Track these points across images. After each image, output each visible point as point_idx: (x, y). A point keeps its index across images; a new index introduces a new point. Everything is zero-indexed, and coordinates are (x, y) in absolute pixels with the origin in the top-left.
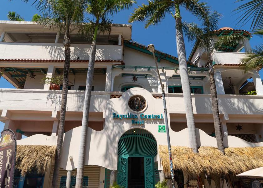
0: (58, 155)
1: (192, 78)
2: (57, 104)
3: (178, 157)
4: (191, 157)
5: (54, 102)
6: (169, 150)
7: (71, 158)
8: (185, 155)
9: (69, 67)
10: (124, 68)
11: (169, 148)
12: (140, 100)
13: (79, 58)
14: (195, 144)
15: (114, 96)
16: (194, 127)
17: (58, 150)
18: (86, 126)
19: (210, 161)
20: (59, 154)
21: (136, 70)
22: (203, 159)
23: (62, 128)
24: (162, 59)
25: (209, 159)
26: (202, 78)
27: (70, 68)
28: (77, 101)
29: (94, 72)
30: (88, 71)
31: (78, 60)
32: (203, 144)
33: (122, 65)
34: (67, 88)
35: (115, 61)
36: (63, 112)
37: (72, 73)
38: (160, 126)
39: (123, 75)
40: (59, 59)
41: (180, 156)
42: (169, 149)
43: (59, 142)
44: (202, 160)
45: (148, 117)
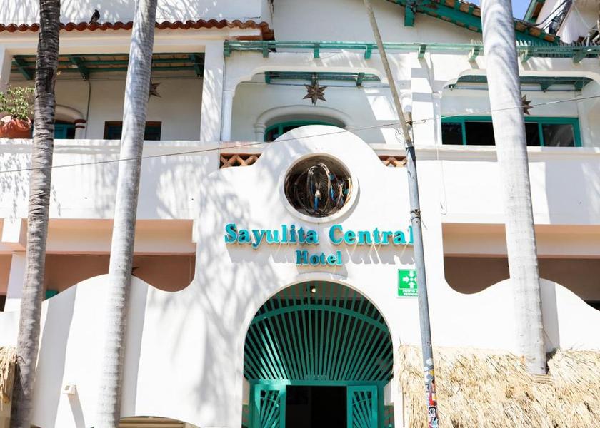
0: (23, 380)
1: (539, 87)
2: (21, 192)
3: (468, 390)
4: (519, 393)
5: (9, 187)
6: (427, 368)
7: (69, 391)
8: (495, 382)
9: (56, 49)
10: (274, 50)
11: (425, 360)
12: (328, 172)
13: (97, 15)
14: (537, 341)
15: (231, 160)
16: (537, 276)
17: (21, 364)
18: (125, 274)
19: (589, 408)
20: (28, 376)
21: (316, 56)
22: (565, 398)
23: (36, 283)
24: (423, 12)
25: (589, 399)
26: (579, 84)
27: (61, 52)
28: (97, 182)
29: (153, 69)
30: (131, 67)
31: (94, 24)
32: (567, 339)
33: (265, 39)
34: (50, 130)
35: (237, 23)
36: (39, 222)
37: (79, 74)
38: (402, 273)
39: (272, 77)
40: (25, 19)
41: (477, 388)
42: (425, 365)
43: (26, 335)
44: (559, 404)
45: (357, 238)
